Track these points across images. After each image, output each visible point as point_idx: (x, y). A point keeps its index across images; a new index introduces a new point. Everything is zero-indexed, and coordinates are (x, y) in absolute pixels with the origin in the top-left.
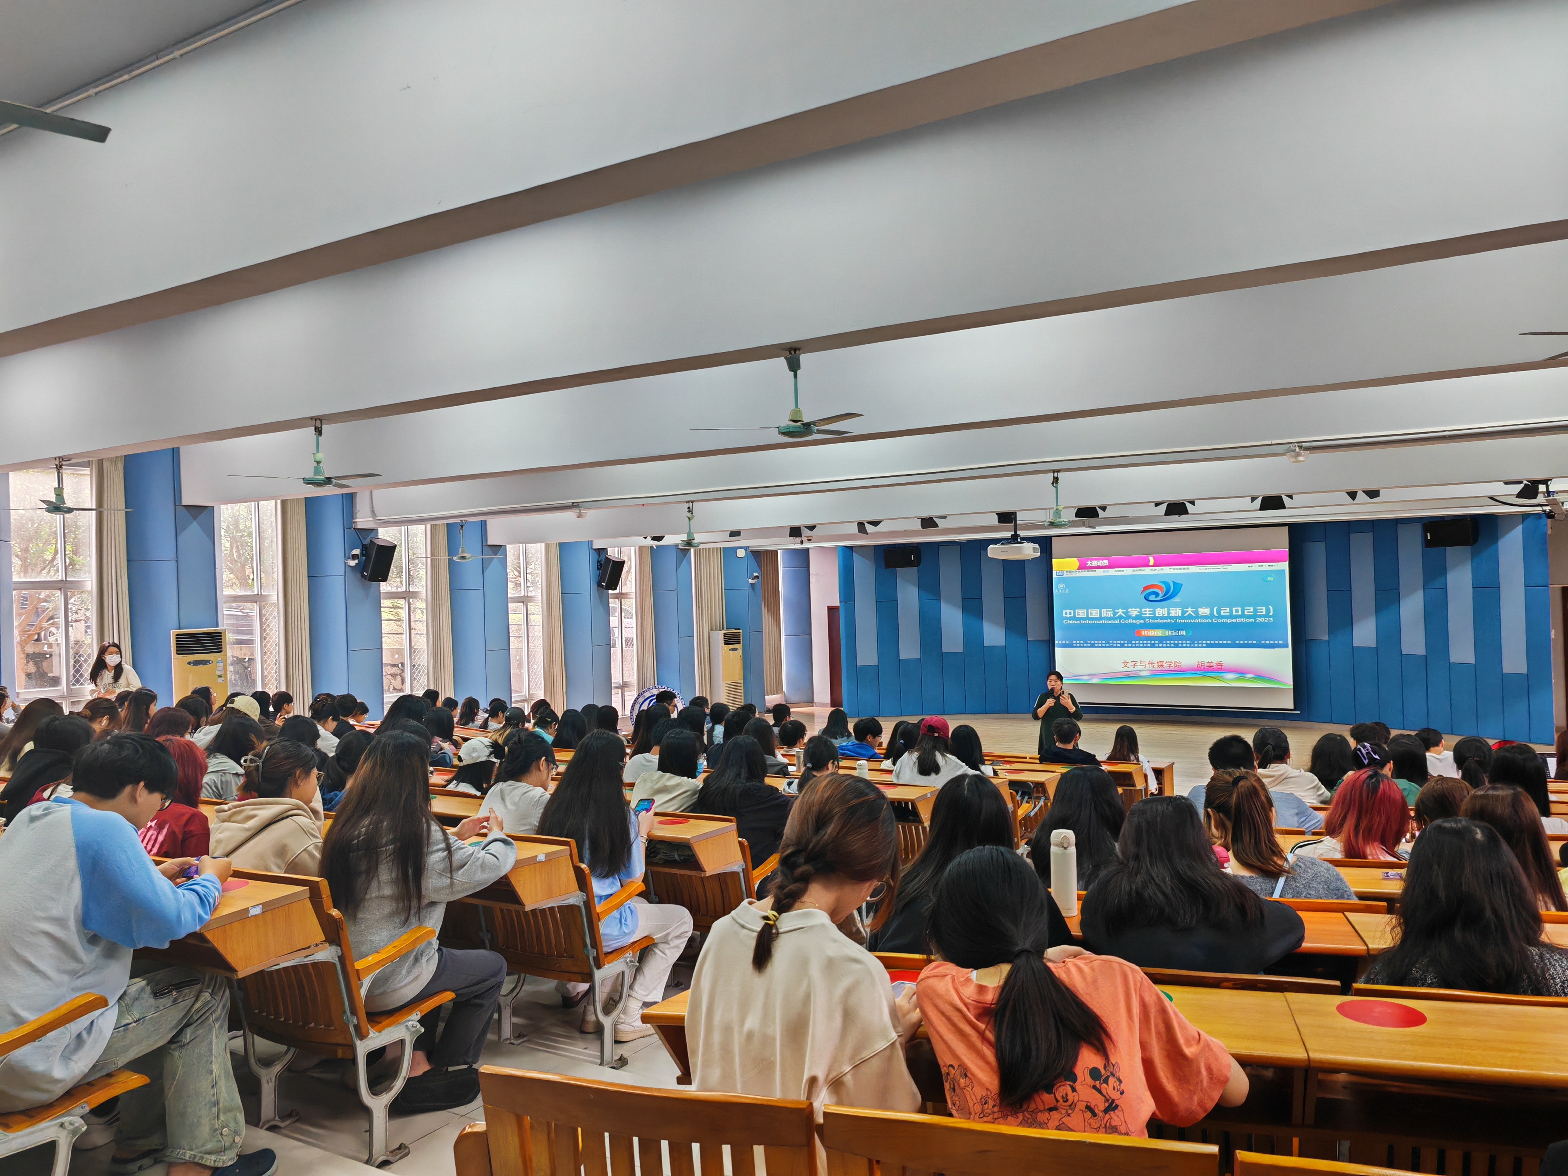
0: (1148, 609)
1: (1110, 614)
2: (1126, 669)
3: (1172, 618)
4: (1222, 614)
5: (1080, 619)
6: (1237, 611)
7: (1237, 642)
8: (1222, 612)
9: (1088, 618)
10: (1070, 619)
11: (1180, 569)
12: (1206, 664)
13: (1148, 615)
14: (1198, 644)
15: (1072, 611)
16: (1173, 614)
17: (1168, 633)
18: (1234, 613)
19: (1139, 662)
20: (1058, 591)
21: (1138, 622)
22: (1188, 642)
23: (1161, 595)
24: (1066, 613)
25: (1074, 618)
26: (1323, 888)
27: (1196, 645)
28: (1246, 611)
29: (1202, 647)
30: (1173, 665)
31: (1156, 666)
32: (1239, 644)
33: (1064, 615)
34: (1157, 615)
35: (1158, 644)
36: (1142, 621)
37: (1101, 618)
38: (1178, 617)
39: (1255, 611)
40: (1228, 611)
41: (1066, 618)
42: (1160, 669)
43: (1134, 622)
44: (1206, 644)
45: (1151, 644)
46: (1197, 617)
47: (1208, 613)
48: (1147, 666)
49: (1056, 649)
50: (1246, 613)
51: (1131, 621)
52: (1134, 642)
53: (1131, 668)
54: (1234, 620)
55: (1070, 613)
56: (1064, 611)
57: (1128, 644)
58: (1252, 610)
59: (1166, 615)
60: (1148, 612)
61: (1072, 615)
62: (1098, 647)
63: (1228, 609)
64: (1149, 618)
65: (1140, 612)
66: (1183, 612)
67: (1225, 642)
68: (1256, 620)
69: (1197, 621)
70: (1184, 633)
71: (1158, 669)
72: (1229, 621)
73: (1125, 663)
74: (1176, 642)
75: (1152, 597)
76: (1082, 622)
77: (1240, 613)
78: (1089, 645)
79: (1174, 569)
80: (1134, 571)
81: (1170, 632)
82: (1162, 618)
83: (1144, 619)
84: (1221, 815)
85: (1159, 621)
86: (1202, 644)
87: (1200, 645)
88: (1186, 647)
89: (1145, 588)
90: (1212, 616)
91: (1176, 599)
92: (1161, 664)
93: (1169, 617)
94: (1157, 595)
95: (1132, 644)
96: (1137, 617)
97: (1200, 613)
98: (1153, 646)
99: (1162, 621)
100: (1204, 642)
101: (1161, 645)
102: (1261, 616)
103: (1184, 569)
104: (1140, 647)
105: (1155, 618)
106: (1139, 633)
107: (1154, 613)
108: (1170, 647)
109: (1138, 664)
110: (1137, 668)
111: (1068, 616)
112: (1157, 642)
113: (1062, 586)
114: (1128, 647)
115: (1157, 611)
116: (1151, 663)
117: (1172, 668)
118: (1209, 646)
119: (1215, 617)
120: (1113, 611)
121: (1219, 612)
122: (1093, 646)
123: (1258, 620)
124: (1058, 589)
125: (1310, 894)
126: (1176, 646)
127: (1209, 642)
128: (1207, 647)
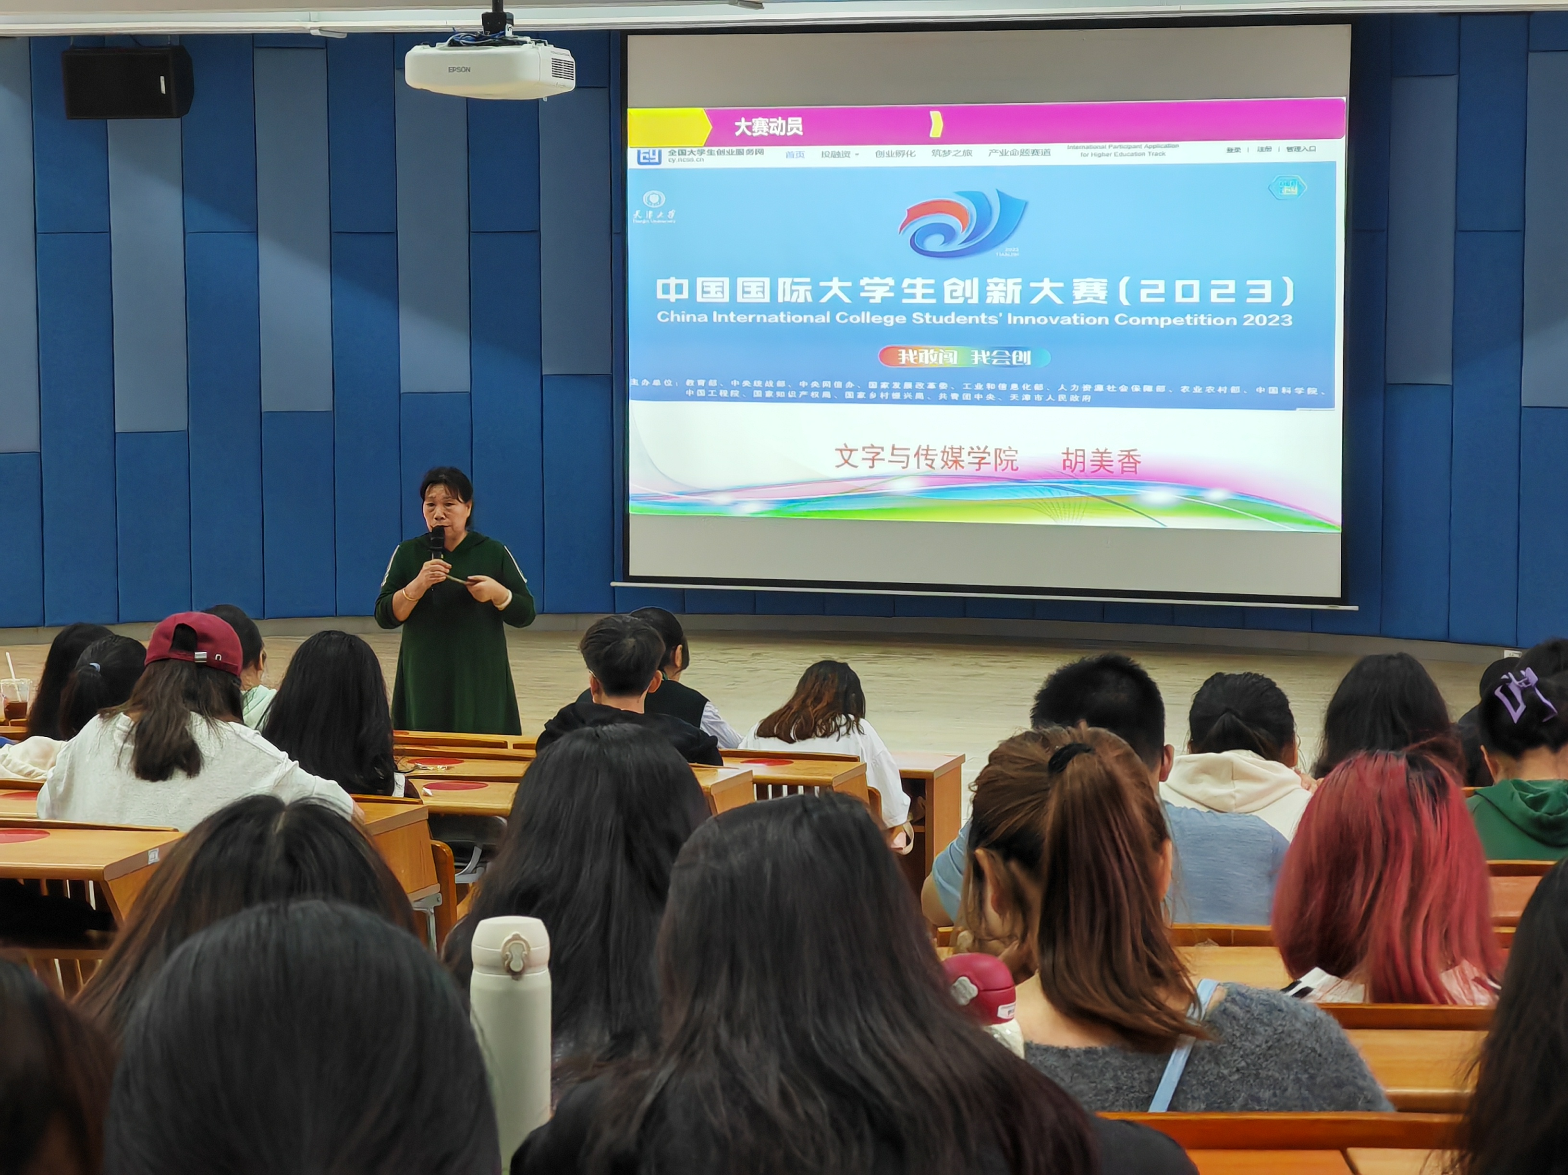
0: (919, 282)
1: (803, 294)
2: (846, 472)
3: (992, 309)
4: (1144, 299)
5: (709, 308)
6: (1187, 292)
7: (1185, 389)
8: (1144, 292)
9: (733, 306)
10: (679, 306)
11: (1023, 153)
12: (1089, 456)
13: (919, 300)
14: (1069, 393)
15: (685, 283)
16: (995, 297)
17: (980, 357)
18: (1179, 298)
19: (888, 450)
20: (644, 215)
21: (890, 321)
22: (1038, 387)
23: (962, 235)
24: (666, 289)
25: (691, 305)
26: (1297, 1080)
27: (1062, 397)
28: (1214, 293)
29: (1080, 404)
30: (990, 459)
31: (938, 463)
32: (1191, 394)
33: (660, 295)
34: (948, 300)
35: (948, 392)
36: (901, 319)
37: (774, 306)
38: (1012, 308)
39: (1242, 292)
40: (1161, 290)
41: (667, 305)
42: (953, 471)
43: (876, 319)
44: (1092, 392)
45: (925, 391)
46: (1069, 309)
47: (1103, 295)
48: (913, 461)
49: (632, 403)
50: (1214, 299)
51: (865, 317)
52: (873, 385)
53: (864, 469)
54: (1177, 321)
55: (679, 289)
56: (660, 283)
57: (855, 390)
58: (1232, 290)
59: (975, 300)
60: (919, 291)
61: (685, 295)
62: (764, 399)
63: (1161, 284)
64: (922, 308)
65: (897, 289)
66: (1028, 293)
67: (1148, 388)
68: (1241, 321)
69: (1067, 321)
70: (1026, 357)
71: (946, 471)
72: (1162, 322)
73: (846, 452)
74: (1003, 387)
75: (934, 243)
76: (717, 317)
77: (1196, 299)
78: (735, 393)
79: (1004, 153)
80: (879, 154)
81: (985, 355)
82: (964, 309)
83: (908, 310)
84: (1014, 866)
85: (952, 319)
86: (1080, 393)
87: (1074, 398)
88: (1032, 403)
89: (914, 213)
90: (1112, 306)
91: (1008, 251)
92: (954, 456)
93: (983, 307)
94: (949, 234)
95: (868, 391)
96: (886, 307)
97: (1078, 295)
98: (932, 398)
99: (962, 320)
100: (1087, 388)
101: (955, 396)
102: (1257, 309)
103: (1035, 152)
104: (891, 401)
105: (941, 309)
106: (888, 355)
107: (939, 293)
108: (984, 402)
109: (886, 454)
110: (881, 468)
111: (673, 297)
112: (943, 386)
113: (654, 199)
114: (855, 401)
115: (948, 287)
116: (924, 453)
117: (986, 470)
118: (1100, 401)
119: (1123, 309)
120: (814, 284)
121: (1133, 292)
122: (747, 396)
123: (1252, 320)
124: (644, 209)
125: (1258, 1101)
126: (1003, 399)
127: (1099, 388)
128: (1095, 403)
